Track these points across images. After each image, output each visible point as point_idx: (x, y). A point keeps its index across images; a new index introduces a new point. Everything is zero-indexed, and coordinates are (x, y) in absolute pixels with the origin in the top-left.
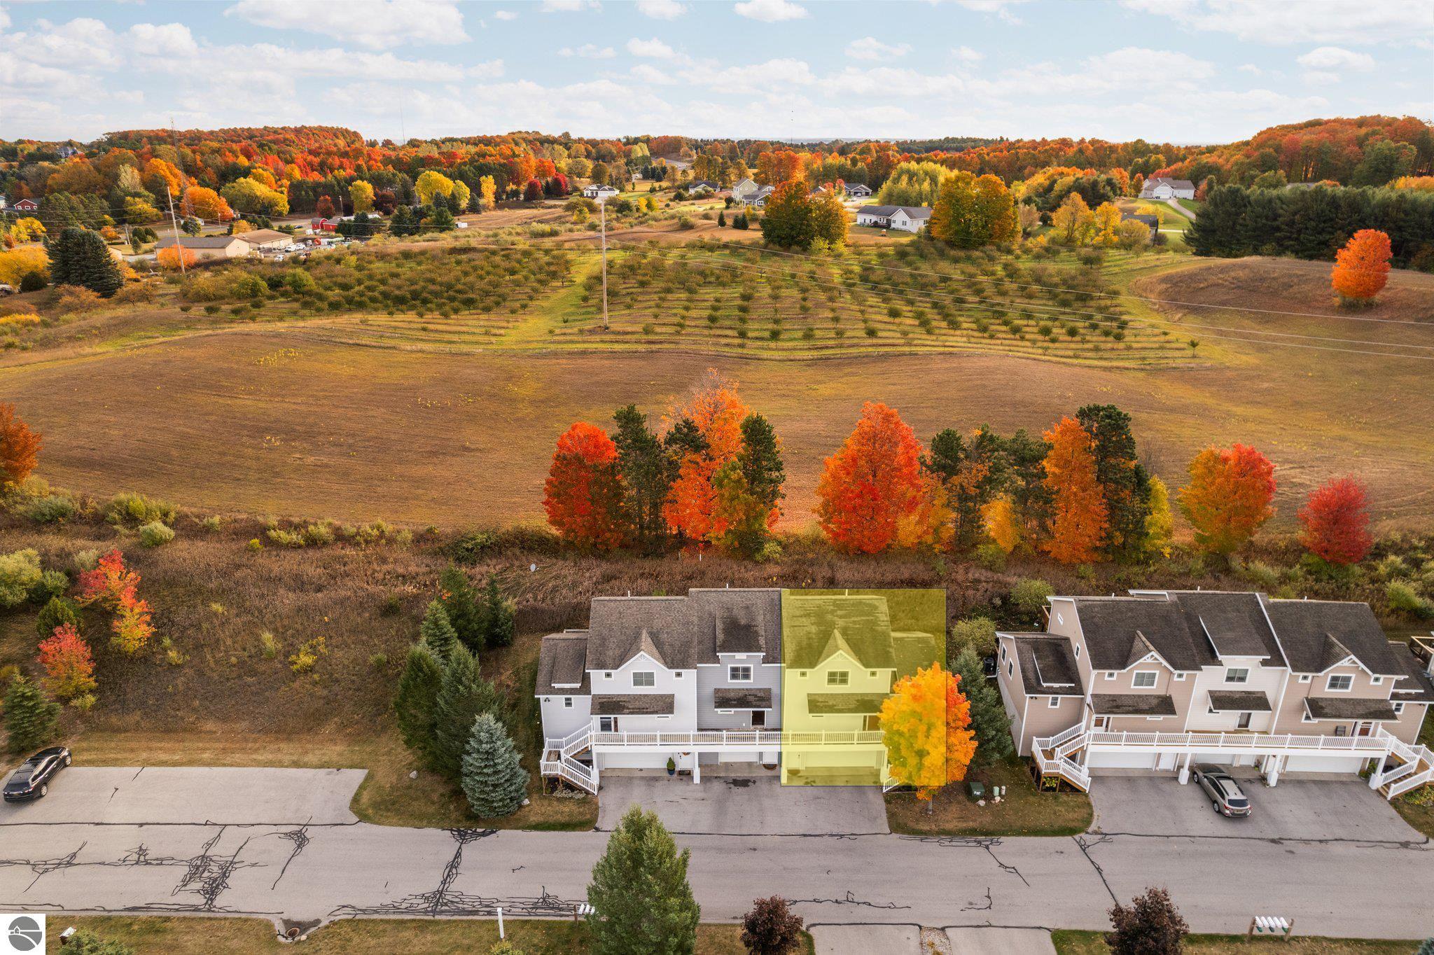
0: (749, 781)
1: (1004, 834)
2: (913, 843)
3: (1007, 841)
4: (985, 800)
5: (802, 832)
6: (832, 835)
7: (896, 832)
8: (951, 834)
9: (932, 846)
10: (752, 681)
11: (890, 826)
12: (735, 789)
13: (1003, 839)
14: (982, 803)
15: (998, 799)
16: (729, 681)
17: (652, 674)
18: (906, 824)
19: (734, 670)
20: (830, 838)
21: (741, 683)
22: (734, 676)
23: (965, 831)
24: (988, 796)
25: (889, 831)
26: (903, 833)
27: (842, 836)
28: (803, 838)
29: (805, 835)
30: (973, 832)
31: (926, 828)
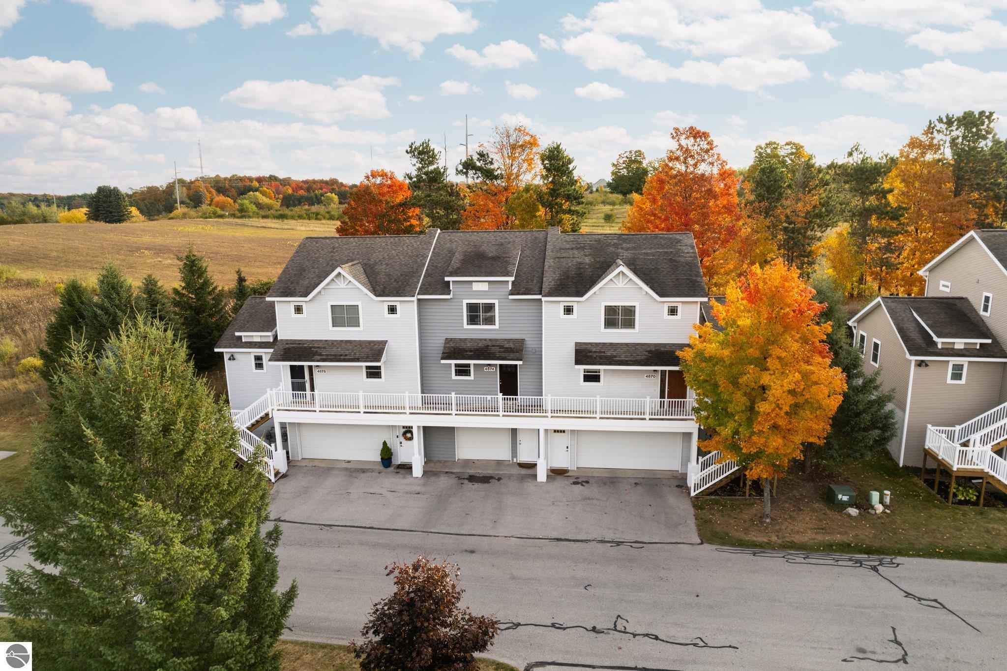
0: (492, 478)
1: (900, 553)
2: (741, 559)
3: (909, 563)
4: (858, 507)
5: (555, 535)
6: (602, 542)
7: (710, 541)
8: (807, 549)
9: (772, 562)
10: (497, 326)
11: (700, 535)
12: (468, 485)
13: (899, 559)
14: (853, 511)
15: (880, 508)
16: (466, 326)
17: (356, 307)
18: (727, 534)
19: (473, 309)
20: (600, 545)
21: (481, 331)
22: (473, 319)
23: (831, 546)
24: (864, 504)
25: (699, 541)
26: (723, 544)
27: (618, 543)
28: (555, 543)
29: (558, 540)
30: (845, 548)
31: (762, 539)
